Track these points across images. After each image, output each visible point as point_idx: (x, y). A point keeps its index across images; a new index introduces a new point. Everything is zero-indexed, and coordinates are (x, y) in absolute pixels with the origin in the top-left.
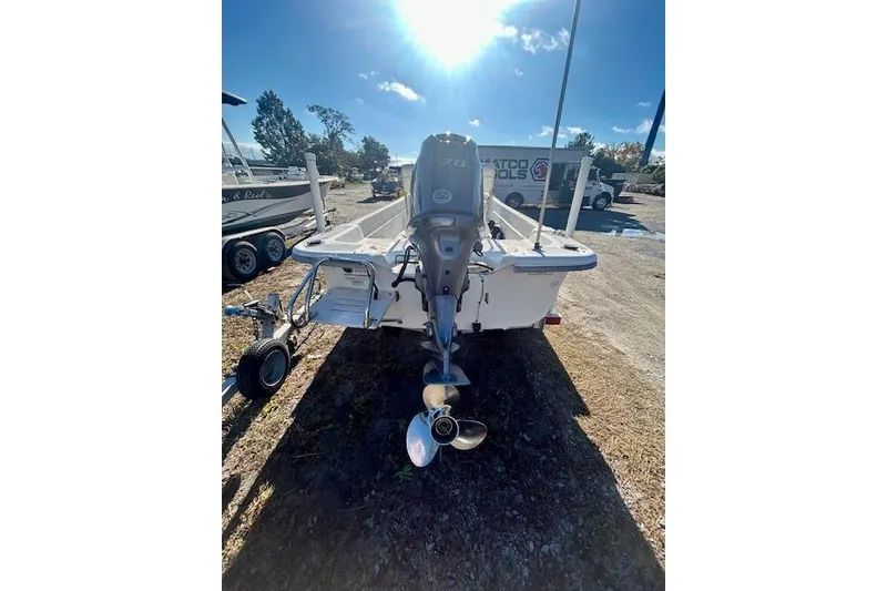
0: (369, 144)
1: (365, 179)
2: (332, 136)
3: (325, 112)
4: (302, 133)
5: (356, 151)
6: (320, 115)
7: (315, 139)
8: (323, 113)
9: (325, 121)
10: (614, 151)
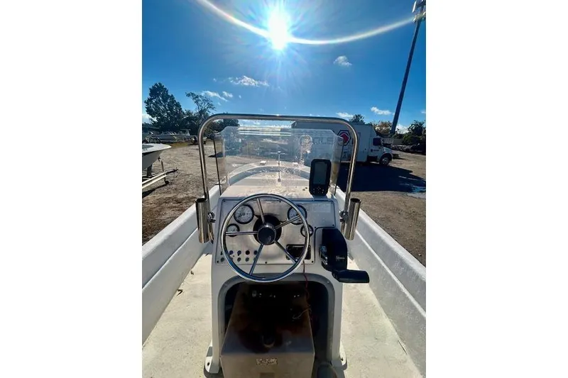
2: (202, 112)
4: (180, 109)
6: (194, 99)
7: (189, 113)
8: (196, 98)
9: (197, 102)
10: (375, 126)
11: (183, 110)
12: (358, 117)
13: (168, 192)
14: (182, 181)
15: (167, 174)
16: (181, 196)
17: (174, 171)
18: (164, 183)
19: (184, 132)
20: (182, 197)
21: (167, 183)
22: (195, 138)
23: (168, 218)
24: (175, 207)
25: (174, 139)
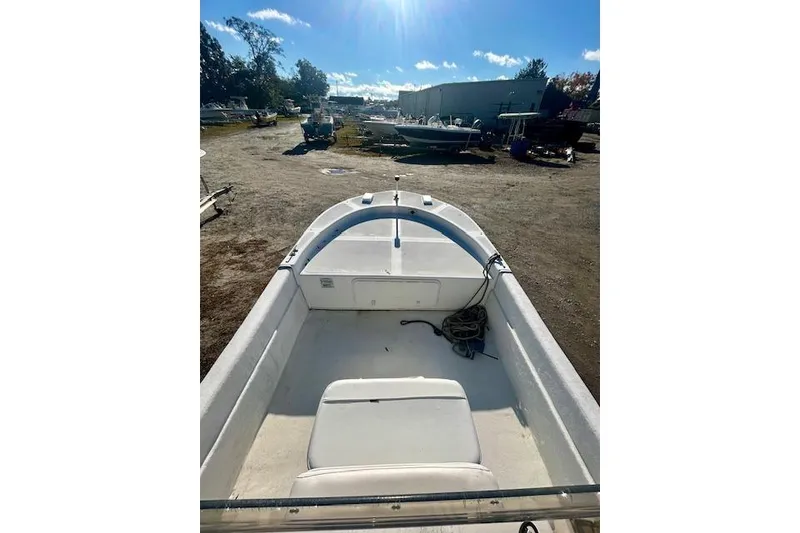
0: (304, 68)
1: (302, 112)
2: (260, 59)
3: (246, 27)
4: (222, 54)
5: (291, 77)
6: (241, 31)
7: (239, 63)
8: (244, 27)
9: (248, 38)
10: (564, 82)
11: (227, 56)
12: (537, 64)
13: (223, 231)
14: (243, 207)
15: (215, 196)
16: (243, 239)
17: (227, 191)
18: (216, 213)
19: (238, 102)
20: (245, 240)
21: (220, 212)
22: (257, 116)
23: (226, 284)
24: (235, 262)
25: (223, 118)
